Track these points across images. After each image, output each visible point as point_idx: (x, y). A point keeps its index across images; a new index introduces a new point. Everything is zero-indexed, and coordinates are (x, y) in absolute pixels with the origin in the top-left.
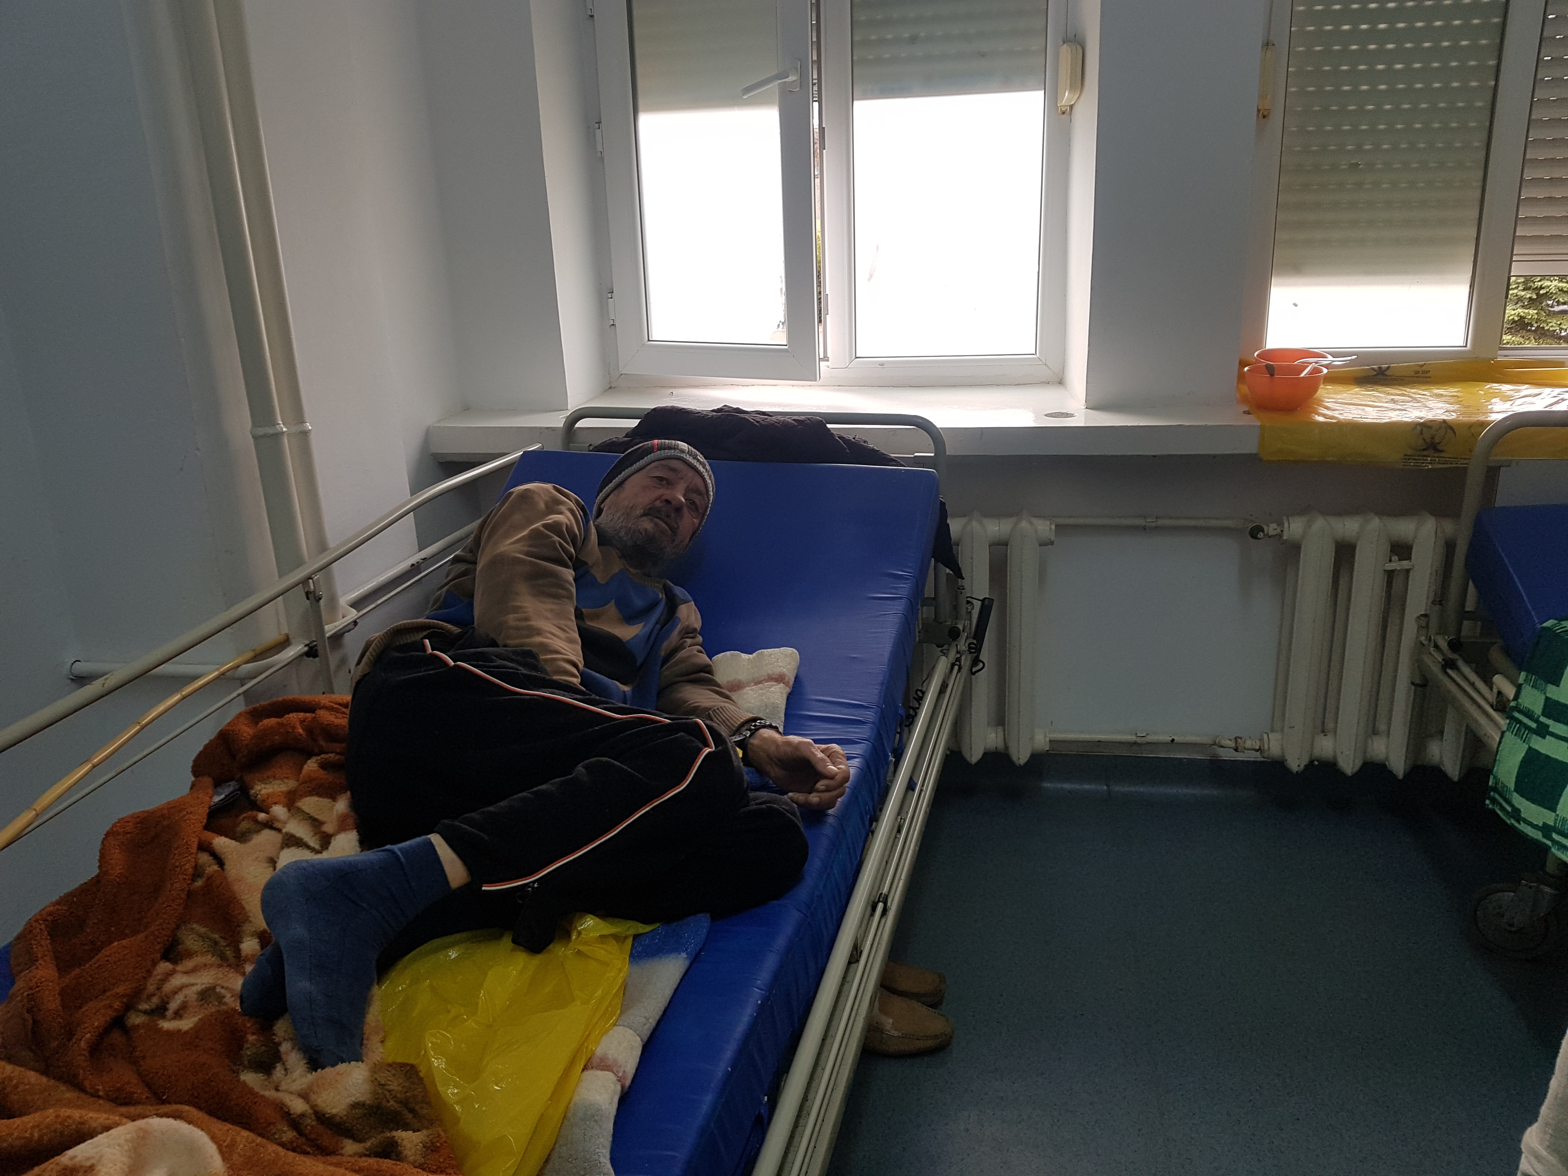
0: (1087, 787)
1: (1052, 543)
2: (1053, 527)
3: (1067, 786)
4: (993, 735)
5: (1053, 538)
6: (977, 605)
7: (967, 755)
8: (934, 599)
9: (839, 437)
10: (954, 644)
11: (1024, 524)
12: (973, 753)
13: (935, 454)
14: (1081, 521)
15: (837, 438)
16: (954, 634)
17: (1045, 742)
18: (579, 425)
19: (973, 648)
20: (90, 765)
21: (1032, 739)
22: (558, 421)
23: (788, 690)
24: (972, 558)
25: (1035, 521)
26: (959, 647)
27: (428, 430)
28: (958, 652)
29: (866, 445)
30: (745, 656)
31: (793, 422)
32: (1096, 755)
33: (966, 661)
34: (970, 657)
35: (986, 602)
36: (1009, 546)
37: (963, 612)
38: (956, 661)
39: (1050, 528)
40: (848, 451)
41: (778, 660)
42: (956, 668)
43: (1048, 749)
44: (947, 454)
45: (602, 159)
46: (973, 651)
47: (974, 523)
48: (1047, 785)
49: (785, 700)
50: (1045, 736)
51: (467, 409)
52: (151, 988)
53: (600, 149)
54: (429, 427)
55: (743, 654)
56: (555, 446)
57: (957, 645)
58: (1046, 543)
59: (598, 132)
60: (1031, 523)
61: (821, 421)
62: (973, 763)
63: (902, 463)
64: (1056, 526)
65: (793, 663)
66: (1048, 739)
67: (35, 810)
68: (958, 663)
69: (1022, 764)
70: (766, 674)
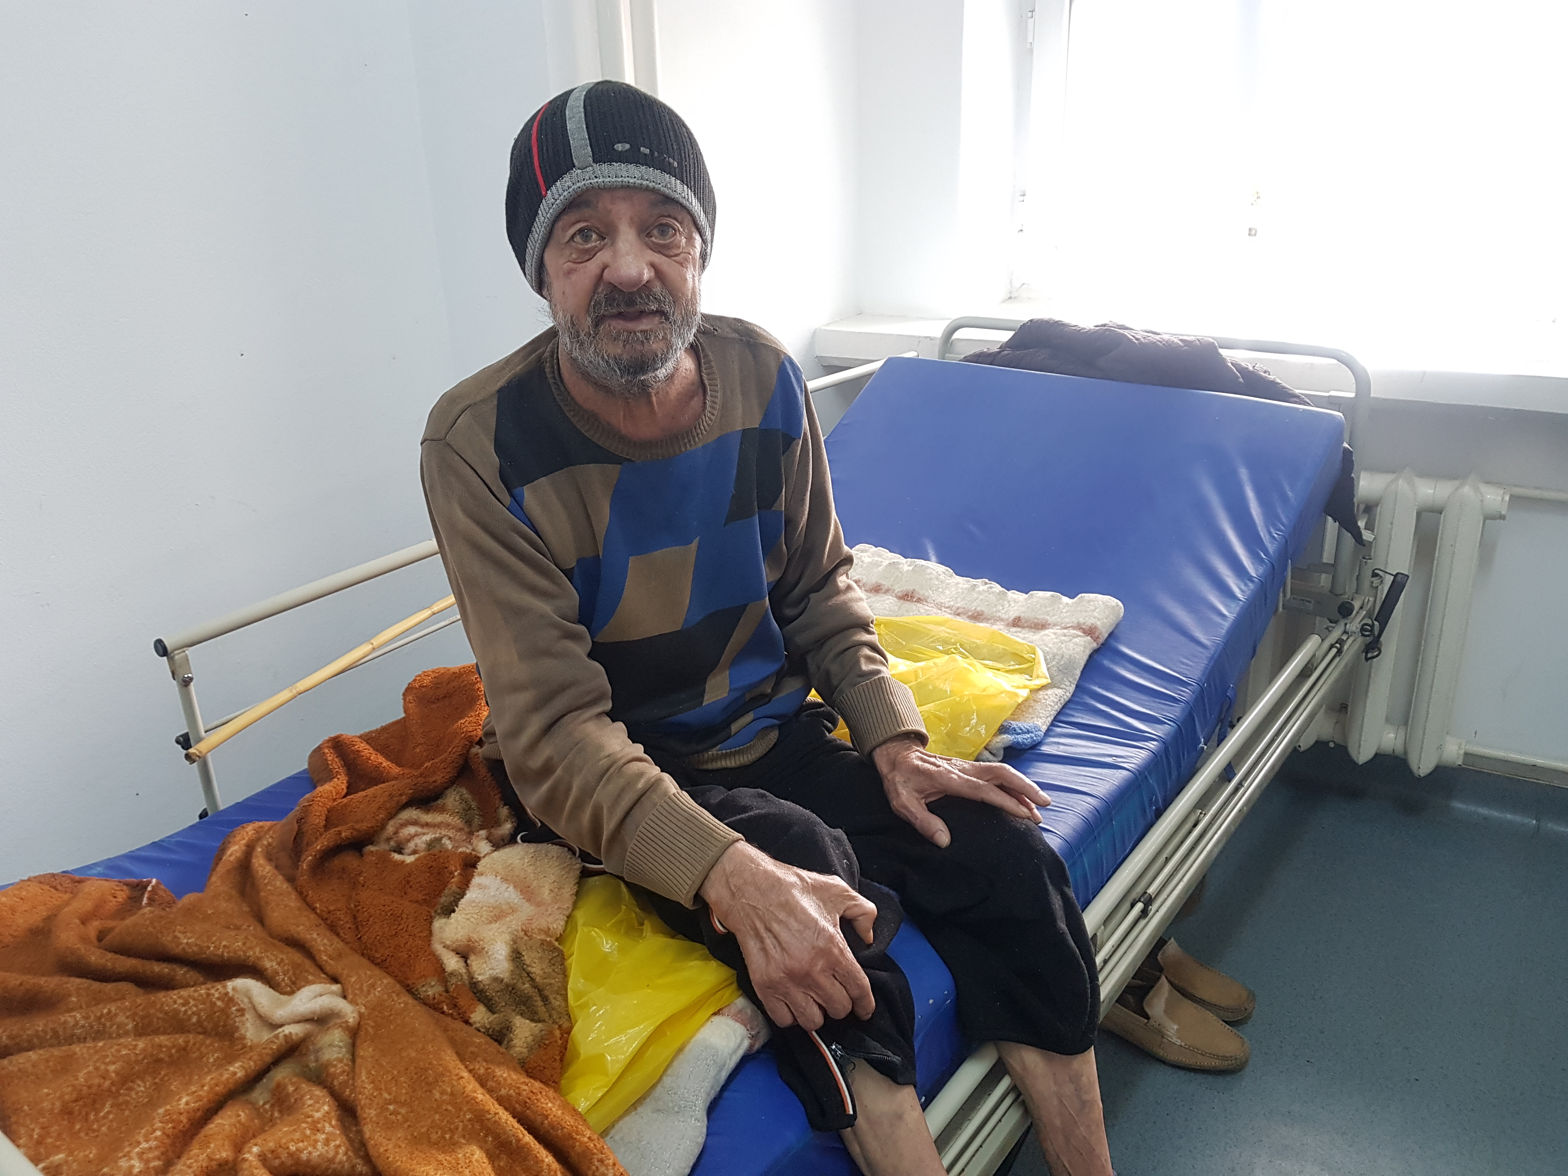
0: (1509, 816)
1: (1502, 517)
2: (1507, 498)
3: (1484, 811)
4: (1392, 735)
5: (1503, 512)
6: (1389, 580)
7: (1353, 752)
8: (1333, 565)
9: (1232, 364)
10: (1342, 623)
11: (1467, 490)
12: (1361, 751)
13: (1356, 395)
14: (1546, 494)
15: (1230, 365)
16: (1345, 611)
17: (1458, 754)
18: (957, 335)
19: (1366, 630)
20: (430, 612)
21: (1440, 747)
22: (937, 331)
23: (1095, 645)
24: (1392, 523)
25: (1484, 488)
26: (1348, 626)
27: (814, 333)
28: (1345, 632)
29: (1267, 375)
30: (1065, 599)
31: (1179, 342)
32: (1528, 782)
33: (1353, 645)
34: (1360, 640)
35: (1399, 577)
36: (1443, 515)
37: (1366, 584)
38: (1336, 642)
39: (1503, 499)
40: (1241, 380)
41: (1096, 609)
42: (1334, 650)
43: (1460, 763)
44: (1372, 396)
45: (1031, 51)
46: (1367, 633)
47: (1400, 482)
48: (1458, 805)
49: (1087, 656)
50: (1460, 748)
51: (859, 314)
52: (390, 828)
53: (1030, 40)
54: (816, 329)
55: (1063, 597)
56: (931, 354)
57: (1346, 624)
58: (1491, 517)
59: (1031, 21)
60: (1477, 490)
61: (1213, 343)
62: (1360, 763)
63: (1307, 400)
64: (1511, 496)
65: (1111, 616)
66: (1462, 752)
67: (372, 644)
68: (1338, 645)
69: (1422, 775)
70: (1076, 622)
